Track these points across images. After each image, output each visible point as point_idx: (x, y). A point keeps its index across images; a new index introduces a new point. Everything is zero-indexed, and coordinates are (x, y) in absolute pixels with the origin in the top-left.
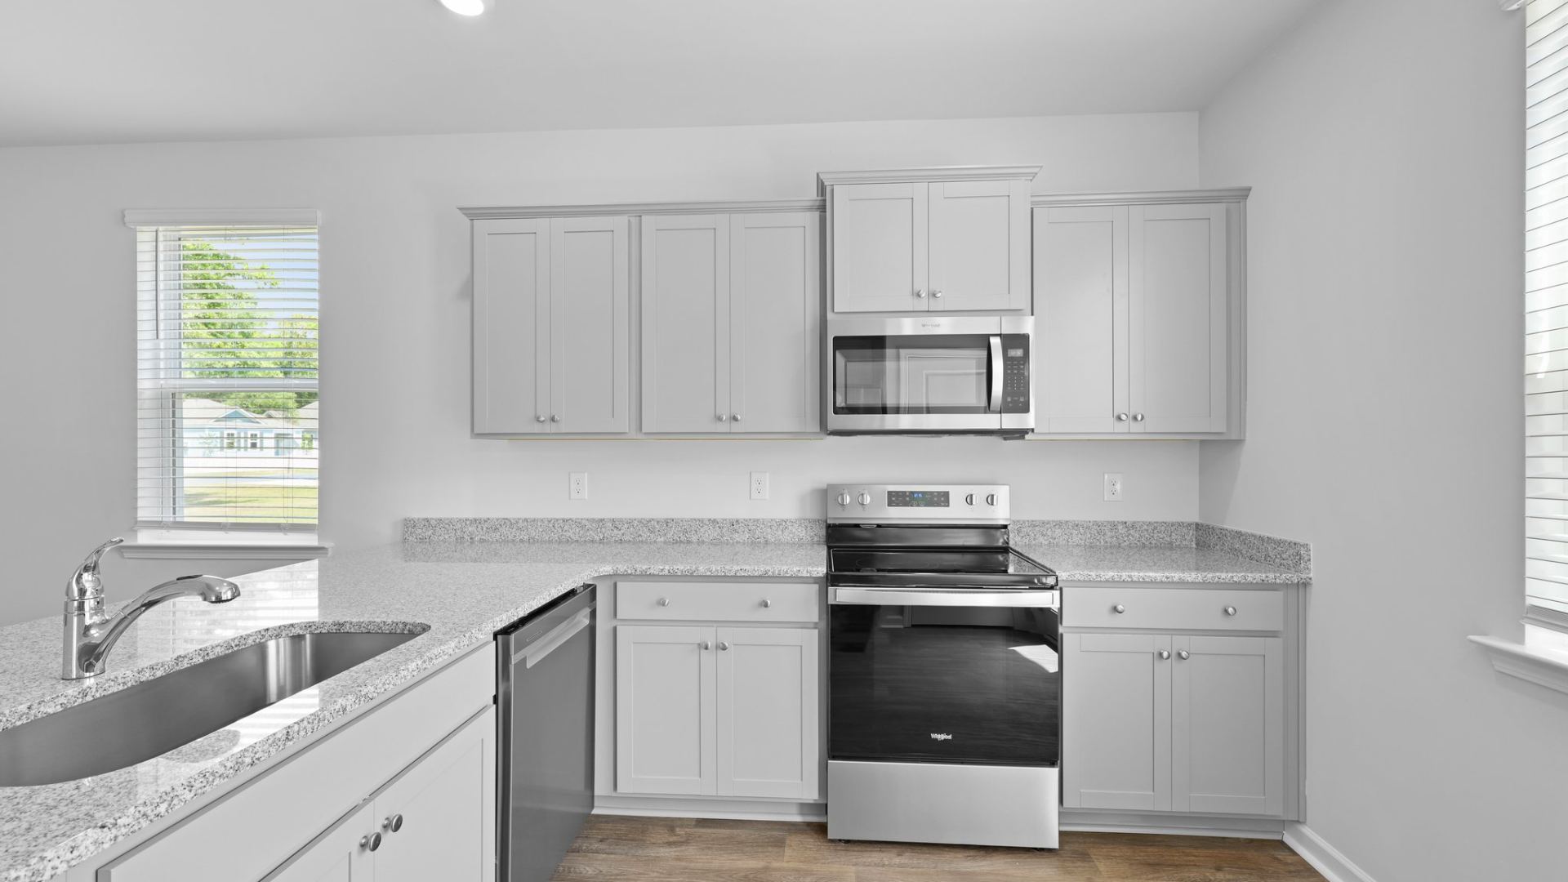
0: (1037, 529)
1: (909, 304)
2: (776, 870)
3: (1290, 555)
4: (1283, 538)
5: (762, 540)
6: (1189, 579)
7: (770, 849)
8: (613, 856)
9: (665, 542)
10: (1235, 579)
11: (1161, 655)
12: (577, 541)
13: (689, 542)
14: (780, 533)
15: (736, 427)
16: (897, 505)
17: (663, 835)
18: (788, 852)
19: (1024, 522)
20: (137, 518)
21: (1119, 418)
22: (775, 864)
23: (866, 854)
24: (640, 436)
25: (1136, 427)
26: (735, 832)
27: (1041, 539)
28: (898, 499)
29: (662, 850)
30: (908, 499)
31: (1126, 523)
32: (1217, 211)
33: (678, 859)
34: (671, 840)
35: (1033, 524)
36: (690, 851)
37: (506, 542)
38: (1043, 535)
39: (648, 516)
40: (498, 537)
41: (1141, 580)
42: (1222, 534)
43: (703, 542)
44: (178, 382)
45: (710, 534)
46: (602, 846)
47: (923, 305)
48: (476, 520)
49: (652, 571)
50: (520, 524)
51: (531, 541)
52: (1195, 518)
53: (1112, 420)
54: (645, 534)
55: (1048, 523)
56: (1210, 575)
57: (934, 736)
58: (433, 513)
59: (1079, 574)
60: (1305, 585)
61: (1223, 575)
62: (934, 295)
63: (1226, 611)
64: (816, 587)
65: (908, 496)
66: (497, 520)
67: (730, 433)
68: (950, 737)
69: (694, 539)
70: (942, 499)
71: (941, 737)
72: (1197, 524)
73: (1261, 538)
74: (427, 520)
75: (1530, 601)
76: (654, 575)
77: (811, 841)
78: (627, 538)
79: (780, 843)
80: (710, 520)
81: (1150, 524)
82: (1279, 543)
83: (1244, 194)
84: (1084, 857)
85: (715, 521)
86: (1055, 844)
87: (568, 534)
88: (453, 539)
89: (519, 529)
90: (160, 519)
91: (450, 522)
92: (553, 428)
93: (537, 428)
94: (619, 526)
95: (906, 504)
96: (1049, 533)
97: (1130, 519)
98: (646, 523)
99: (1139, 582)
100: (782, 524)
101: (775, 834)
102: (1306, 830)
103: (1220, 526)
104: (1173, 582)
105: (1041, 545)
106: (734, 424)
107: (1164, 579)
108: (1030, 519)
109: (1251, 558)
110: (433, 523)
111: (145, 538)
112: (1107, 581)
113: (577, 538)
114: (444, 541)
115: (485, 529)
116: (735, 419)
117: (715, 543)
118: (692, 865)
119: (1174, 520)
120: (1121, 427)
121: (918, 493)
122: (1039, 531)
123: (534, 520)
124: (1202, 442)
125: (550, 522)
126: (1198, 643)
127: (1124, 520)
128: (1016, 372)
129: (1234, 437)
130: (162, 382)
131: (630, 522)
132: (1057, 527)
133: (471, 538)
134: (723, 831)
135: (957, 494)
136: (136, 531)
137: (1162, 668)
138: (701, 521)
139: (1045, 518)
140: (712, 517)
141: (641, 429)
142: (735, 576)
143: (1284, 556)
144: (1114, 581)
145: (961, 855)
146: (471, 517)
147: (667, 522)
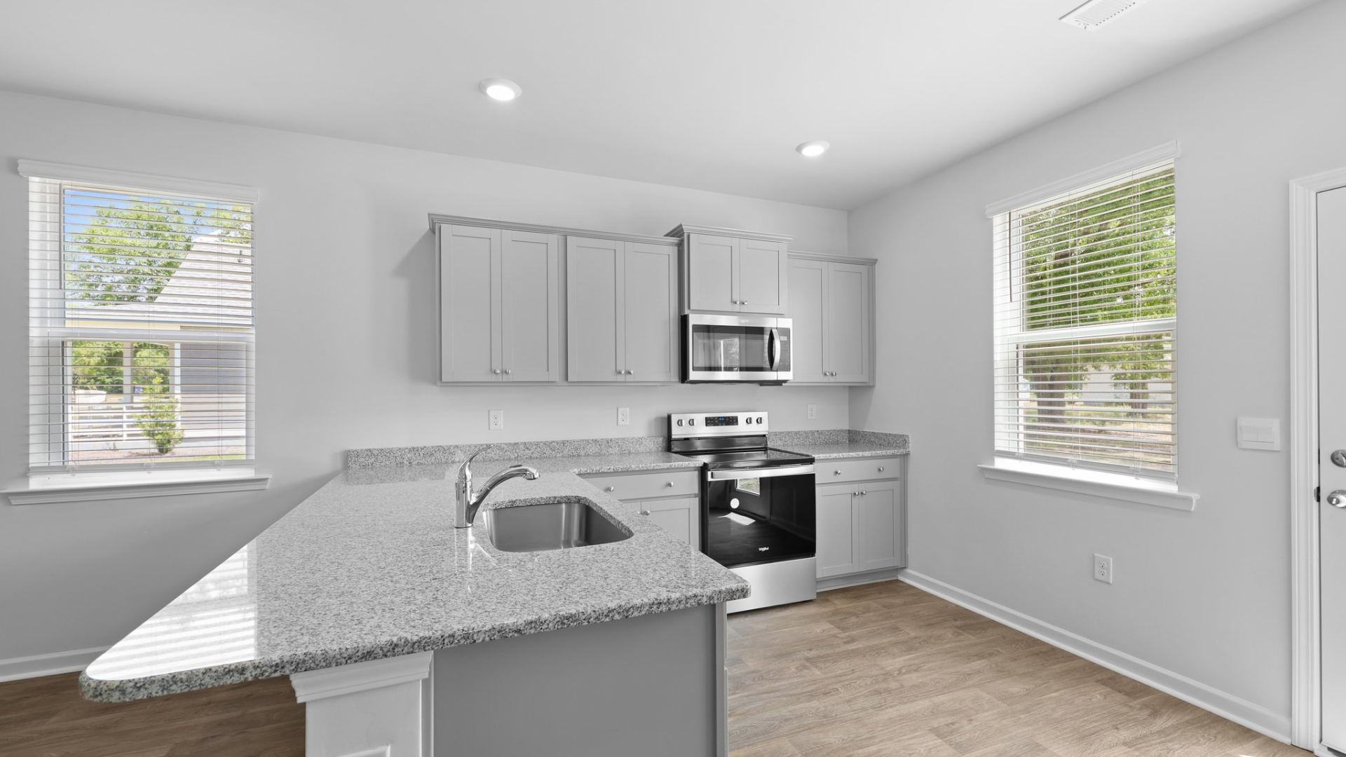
0: (778, 436)
1: (730, 307)
3: (901, 441)
4: (897, 433)
5: (627, 452)
6: (866, 455)
9: (562, 457)
10: (883, 454)
11: (855, 494)
12: (497, 460)
13: (579, 456)
14: (638, 446)
15: (629, 378)
16: (710, 425)
20: (28, 464)
21: (825, 375)
24: (566, 384)
25: (832, 379)
27: (780, 442)
28: (712, 422)
32: (864, 269)
35: (776, 434)
38: (780, 440)
39: (550, 440)
40: (433, 460)
41: (847, 457)
42: (864, 435)
43: (588, 455)
44: (62, 330)
45: (593, 449)
47: (737, 308)
48: (414, 448)
49: (603, 470)
52: (846, 427)
53: (822, 376)
54: (548, 452)
56: (874, 452)
58: (375, 444)
59: (822, 456)
60: (907, 454)
61: (878, 452)
62: (743, 303)
63: (880, 470)
64: (696, 473)
65: (716, 420)
66: (433, 447)
67: (625, 382)
69: (583, 453)
70: (732, 421)
71: (764, 549)
72: (849, 430)
73: (886, 435)
74: (370, 450)
75: (996, 449)
76: (604, 472)
78: (535, 455)
80: (592, 440)
81: (829, 431)
82: (895, 436)
83: (875, 261)
84: (827, 600)
85: (596, 441)
86: (815, 597)
88: (394, 464)
90: (47, 464)
91: (391, 451)
92: (505, 378)
93: (493, 378)
94: (529, 448)
95: (716, 424)
96: (783, 438)
97: (820, 429)
98: (548, 444)
100: (639, 441)
102: (909, 571)
103: (860, 430)
104: (859, 457)
105: (780, 445)
106: (628, 376)
107: (856, 456)
109: (880, 445)
110: (375, 452)
111: (36, 483)
112: (834, 459)
113: (497, 457)
114: (386, 466)
115: (422, 455)
116: (629, 373)
117: (598, 455)
119: (838, 429)
120: (825, 379)
121: (722, 417)
122: (779, 438)
124: (850, 387)
125: (476, 447)
126: (869, 486)
127: (817, 430)
128: (784, 349)
129: (871, 384)
130: (49, 330)
131: (537, 444)
132: (787, 435)
133: (410, 463)
135: (742, 417)
136: (28, 477)
137: (855, 500)
138: (588, 441)
140: (595, 438)
141: (567, 379)
142: (653, 470)
143: (898, 442)
144: (836, 459)
146: (409, 446)
147: (564, 443)
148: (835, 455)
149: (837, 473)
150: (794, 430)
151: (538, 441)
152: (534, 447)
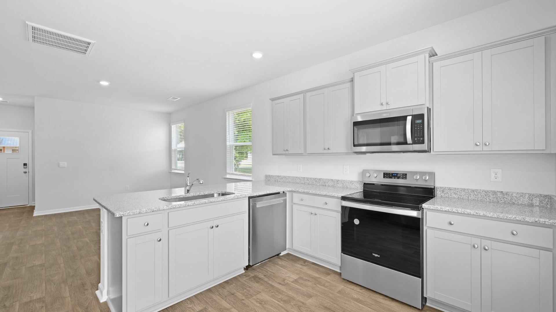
0: (452, 191)
1: (379, 108)
2: (322, 279)
5: (346, 187)
6: (489, 215)
7: (325, 274)
8: (287, 262)
9: (320, 185)
10: (517, 218)
13: (325, 186)
14: (351, 185)
15: (329, 151)
16: (387, 178)
17: (302, 263)
18: (329, 277)
19: (446, 188)
20: (226, 172)
22: (323, 278)
23: (351, 285)
25: (485, 148)
26: (320, 268)
27: (454, 195)
28: (387, 175)
29: (299, 265)
30: (391, 176)
31: (502, 192)
33: (301, 268)
34: (303, 264)
35: (450, 189)
36: (305, 268)
37: (284, 182)
38: (456, 194)
40: (282, 180)
41: (462, 212)
43: (329, 186)
44: (233, 144)
45: (331, 184)
46: (287, 260)
47: (384, 108)
49: (299, 191)
50: (287, 178)
51: (289, 182)
55: (458, 189)
56: (502, 215)
57: (374, 254)
59: (432, 207)
61: (510, 216)
62: (388, 104)
63: (512, 232)
65: (391, 175)
68: (379, 256)
69: (327, 185)
70: (404, 176)
71: (376, 255)
74: (269, 175)
76: (300, 192)
77: (337, 277)
78: (310, 183)
79: (328, 274)
80: (331, 179)
85: (332, 180)
86: (419, 307)
87: (297, 181)
89: (287, 179)
94: (308, 180)
95: (391, 178)
96: (458, 193)
97: (505, 190)
98: (315, 179)
99: (462, 213)
100: (352, 182)
101: (329, 272)
104: (480, 216)
105: (454, 198)
107: (475, 214)
108: (449, 186)
111: (228, 176)
112: (445, 211)
113: (299, 182)
116: (329, 149)
117: (333, 186)
118: (303, 270)
120: (477, 148)
121: (395, 173)
122: (453, 192)
123: (290, 177)
125: (293, 177)
126: (496, 244)
127: (502, 191)
128: (419, 128)
130: (231, 144)
131: (311, 179)
132: (462, 191)
133: (277, 180)
134: (316, 267)
136: (226, 175)
138: (329, 179)
139: (457, 187)
140: (332, 179)
141: (307, 152)
142: (318, 194)
144: (449, 212)
145: (381, 297)
146: (277, 175)
147: (320, 179)
148: (448, 208)
149: (451, 224)
150: (470, 188)
151: (311, 177)
152: (310, 180)
